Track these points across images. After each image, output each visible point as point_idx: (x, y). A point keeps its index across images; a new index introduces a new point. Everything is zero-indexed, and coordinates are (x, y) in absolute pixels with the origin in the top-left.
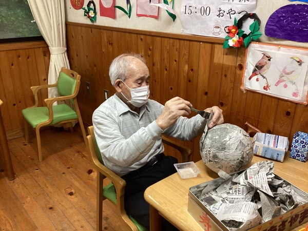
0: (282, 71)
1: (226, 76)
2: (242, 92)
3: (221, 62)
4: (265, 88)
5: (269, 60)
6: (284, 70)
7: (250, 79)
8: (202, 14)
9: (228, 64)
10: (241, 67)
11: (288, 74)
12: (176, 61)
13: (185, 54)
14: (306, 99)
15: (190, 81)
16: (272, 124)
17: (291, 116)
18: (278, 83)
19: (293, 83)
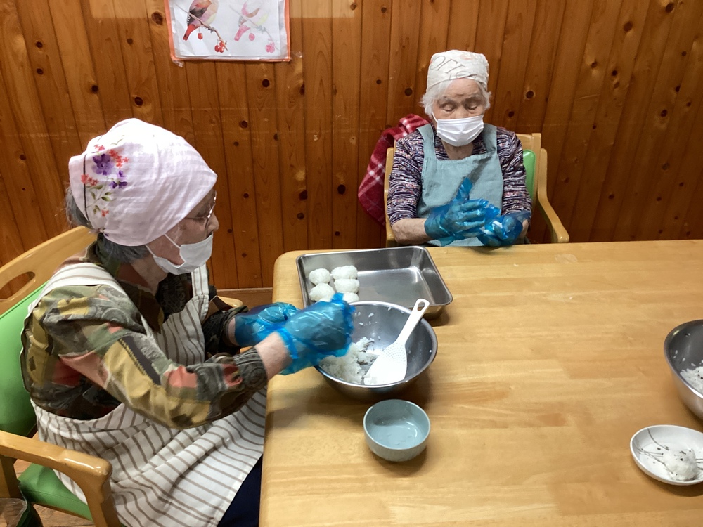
1: (130, 41)
2: (174, 65)
3: (112, 15)
4: (218, 49)
6: (244, 10)
7: (186, 37)
9: (128, 16)
10: (160, 19)
14: (287, 51)
15: (40, 71)
16: (245, 108)
17: (270, 87)
18: (239, 34)
19: (263, 30)
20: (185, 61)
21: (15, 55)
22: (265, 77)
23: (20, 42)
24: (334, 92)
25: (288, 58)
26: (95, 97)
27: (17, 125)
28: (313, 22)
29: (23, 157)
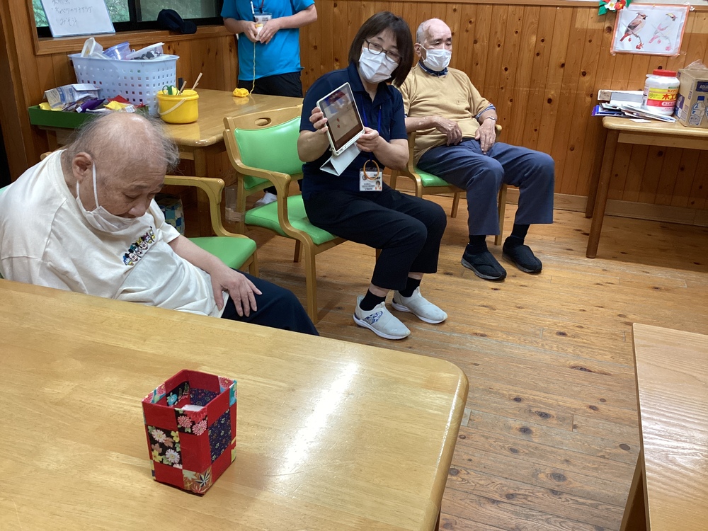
0: (657, 27)
1: (590, 41)
2: (611, 55)
3: (585, 27)
4: (637, 47)
5: (644, 19)
6: (659, 28)
7: (622, 40)
9: (594, 28)
10: (610, 30)
11: (663, 30)
12: (517, 32)
13: (532, 23)
14: (677, 51)
15: (538, 54)
18: (652, 39)
19: (667, 38)
20: (617, 53)
21: (529, 45)
22: (660, 65)
23: (534, 39)
25: (677, 54)
26: (562, 69)
27: (515, 83)
29: (511, 101)
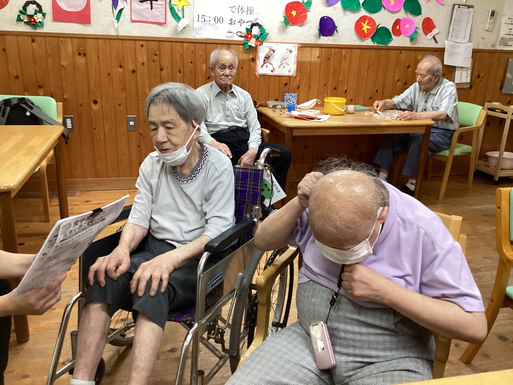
2: (256, 76)
4: (272, 71)
5: (274, 52)
6: (283, 58)
7: (262, 67)
8: (216, 22)
10: (254, 60)
12: (192, 62)
13: (202, 55)
14: (295, 73)
16: (278, 94)
17: (288, 85)
18: (280, 66)
19: (288, 64)
20: (259, 75)
21: (201, 72)
22: (286, 82)
23: (204, 66)
24: (310, 88)
25: (295, 75)
28: (304, 62)
